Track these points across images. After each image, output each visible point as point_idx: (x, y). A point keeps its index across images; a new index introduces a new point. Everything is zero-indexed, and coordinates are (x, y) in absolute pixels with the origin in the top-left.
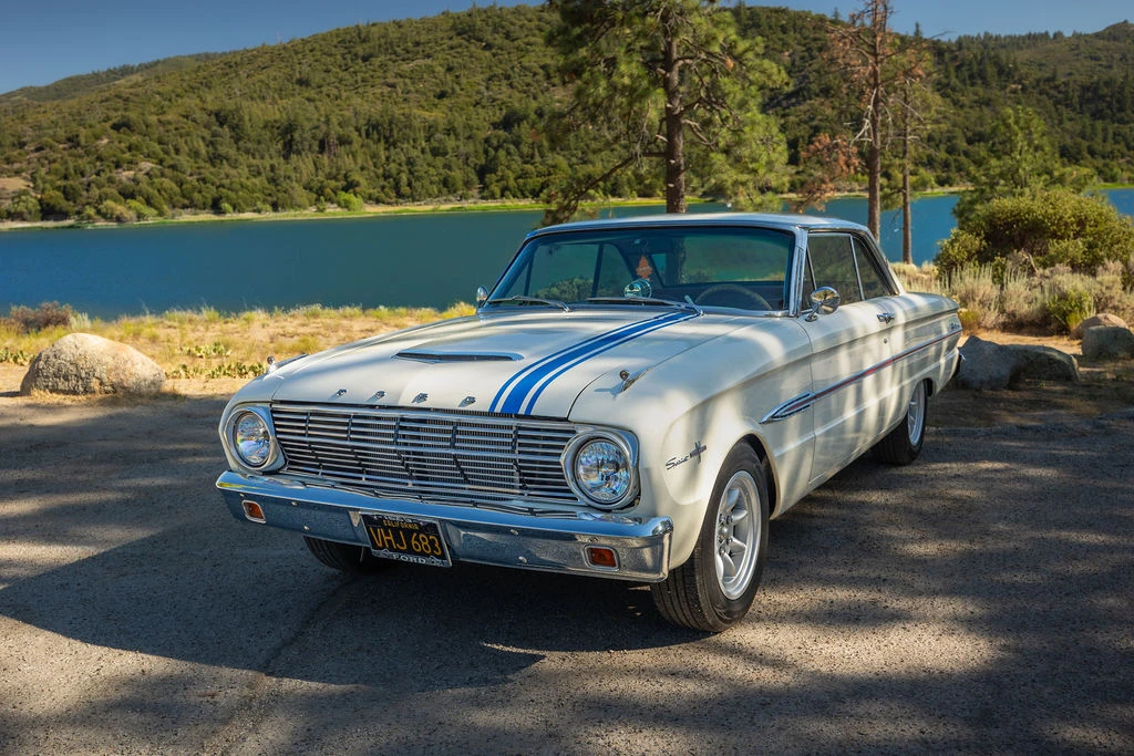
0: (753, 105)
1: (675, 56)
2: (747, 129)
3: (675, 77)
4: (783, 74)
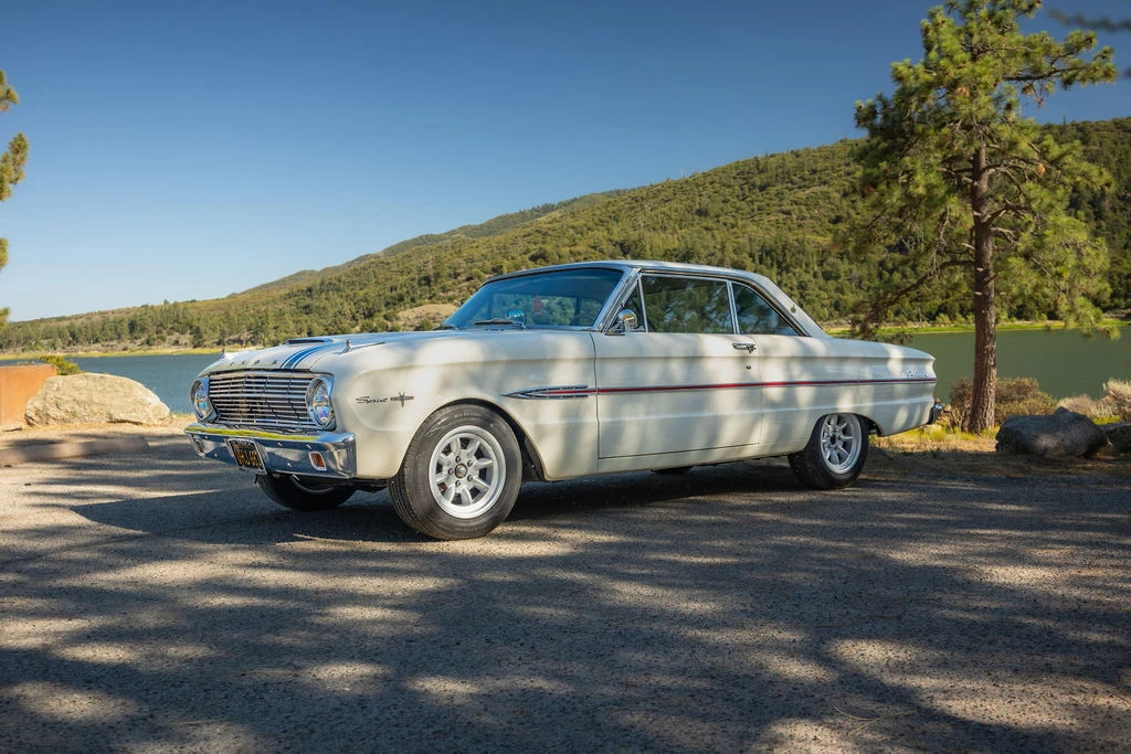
0: (1060, 208)
1: (984, 164)
2: (1047, 232)
3: (984, 185)
4: (1107, 176)
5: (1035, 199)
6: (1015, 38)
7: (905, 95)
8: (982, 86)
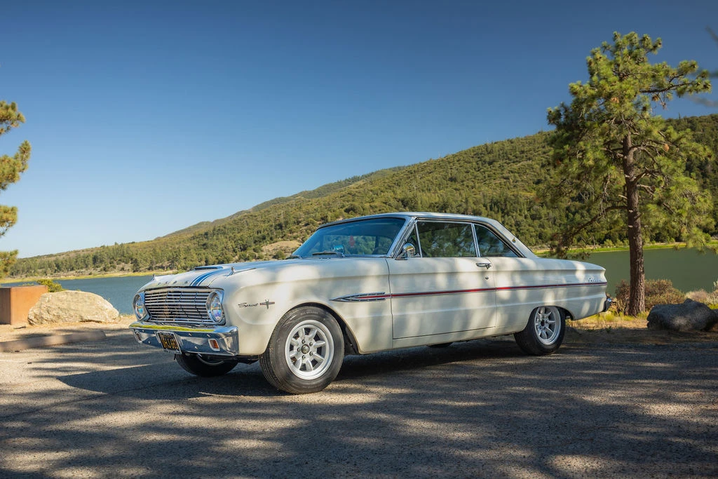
0: (680, 171)
1: (630, 145)
2: (672, 187)
3: (631, 158)
4: (709, 150)
5: (664, 166)
6: (646, 67)
7: (578, 103)
8: (627, 97)
